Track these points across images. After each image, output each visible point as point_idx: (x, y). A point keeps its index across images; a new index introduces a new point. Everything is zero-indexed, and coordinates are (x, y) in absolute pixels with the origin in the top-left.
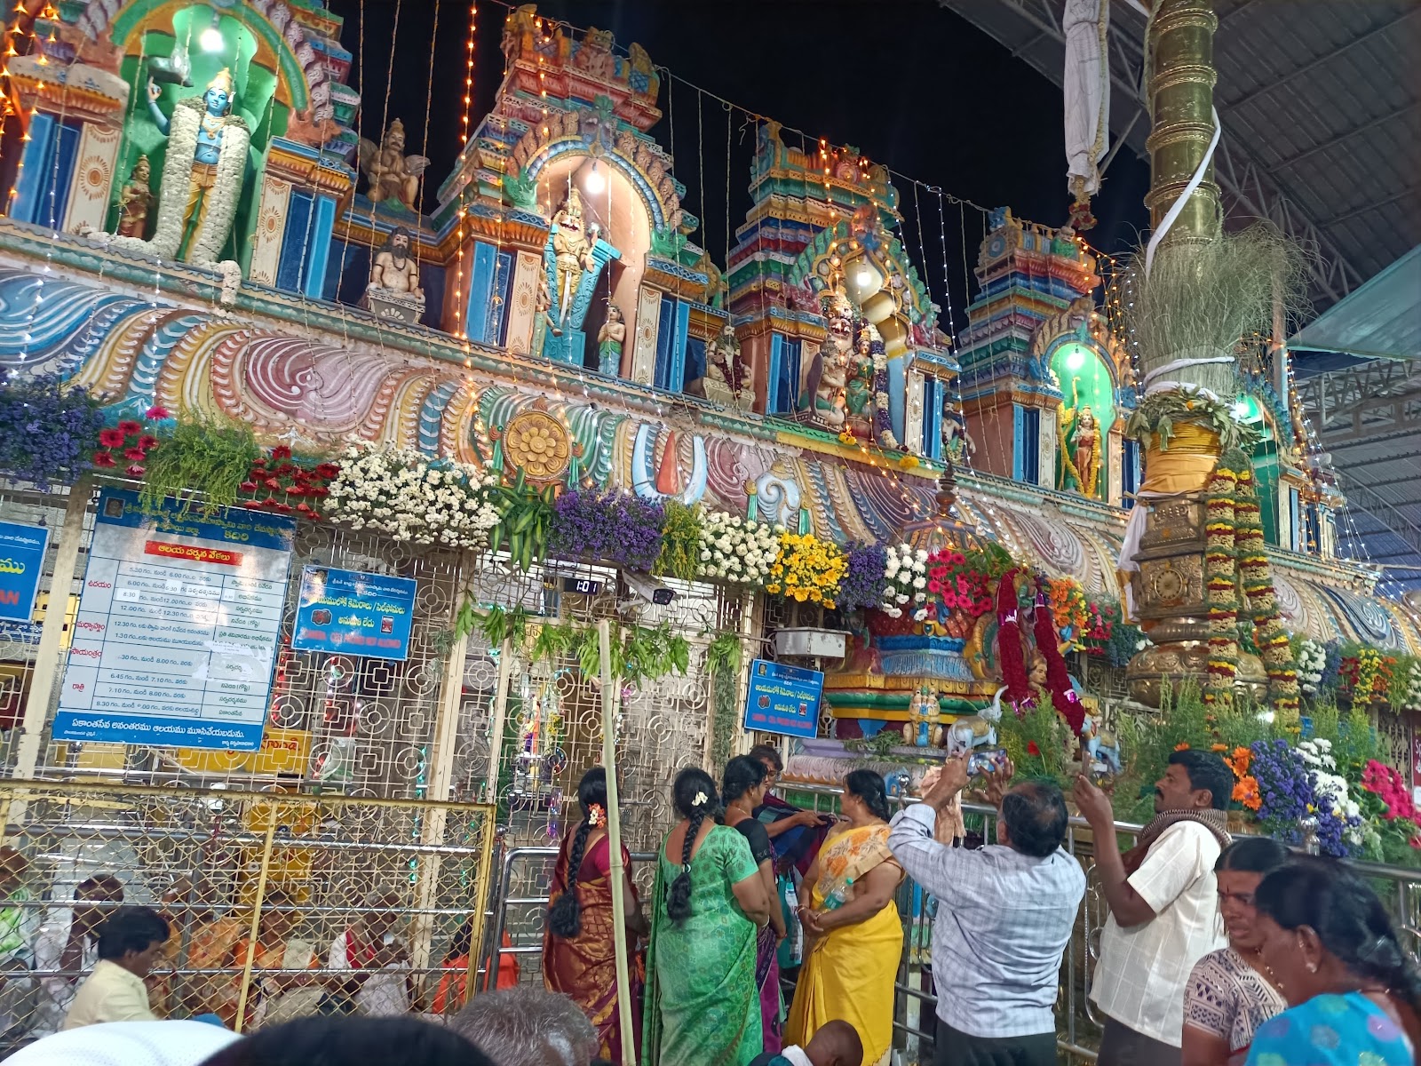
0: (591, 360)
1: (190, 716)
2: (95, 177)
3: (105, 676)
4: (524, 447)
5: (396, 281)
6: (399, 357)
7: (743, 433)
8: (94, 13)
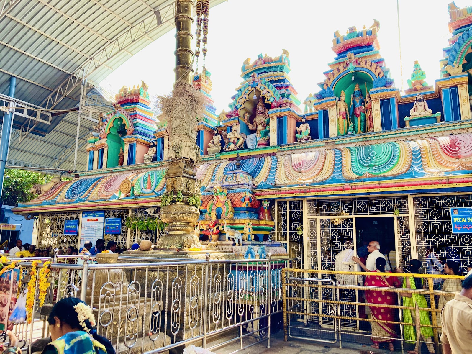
5: (150, 153)
8: (103, 130)
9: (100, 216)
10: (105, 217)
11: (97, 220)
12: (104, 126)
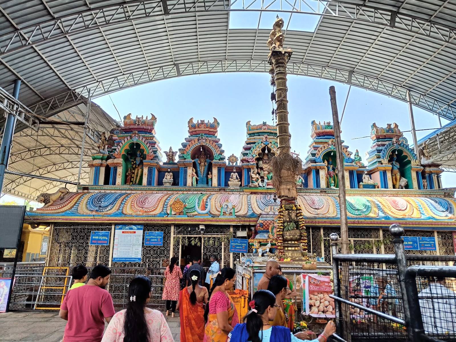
0: (207, 183)
1: (130, 257)
2: (119, 175)
3: (118, 252)
4: (175, 207)
5: (169, 177)
6: (166, 192)
7: (236, 191)
8: (117, 150)
9: (138, 229)
10: (144, 231)
11: (135, 232)
12: (119, 147)
